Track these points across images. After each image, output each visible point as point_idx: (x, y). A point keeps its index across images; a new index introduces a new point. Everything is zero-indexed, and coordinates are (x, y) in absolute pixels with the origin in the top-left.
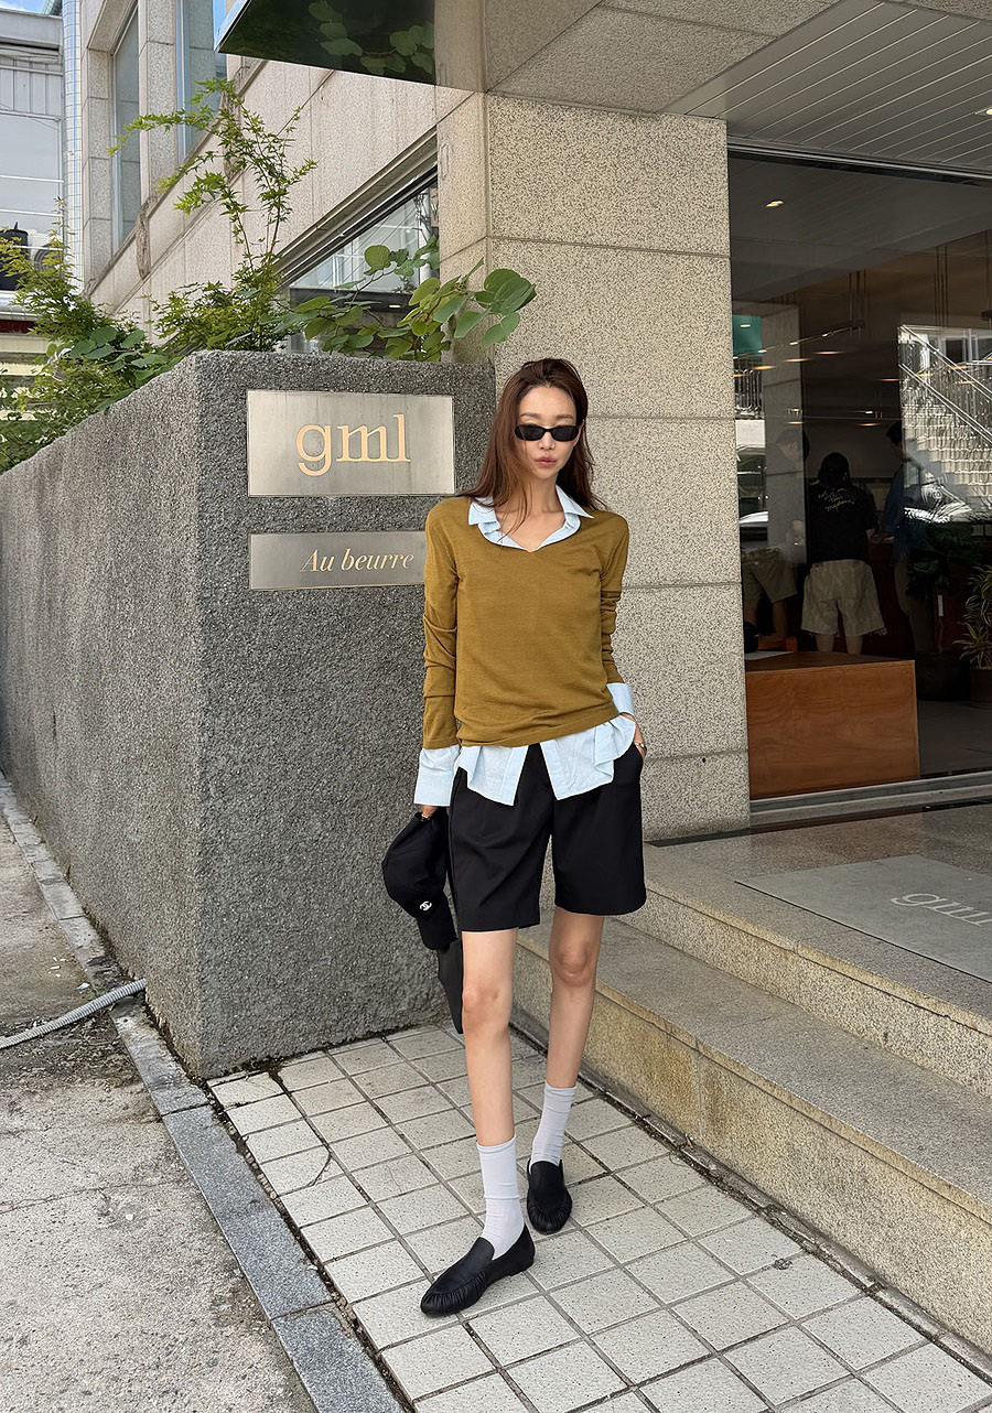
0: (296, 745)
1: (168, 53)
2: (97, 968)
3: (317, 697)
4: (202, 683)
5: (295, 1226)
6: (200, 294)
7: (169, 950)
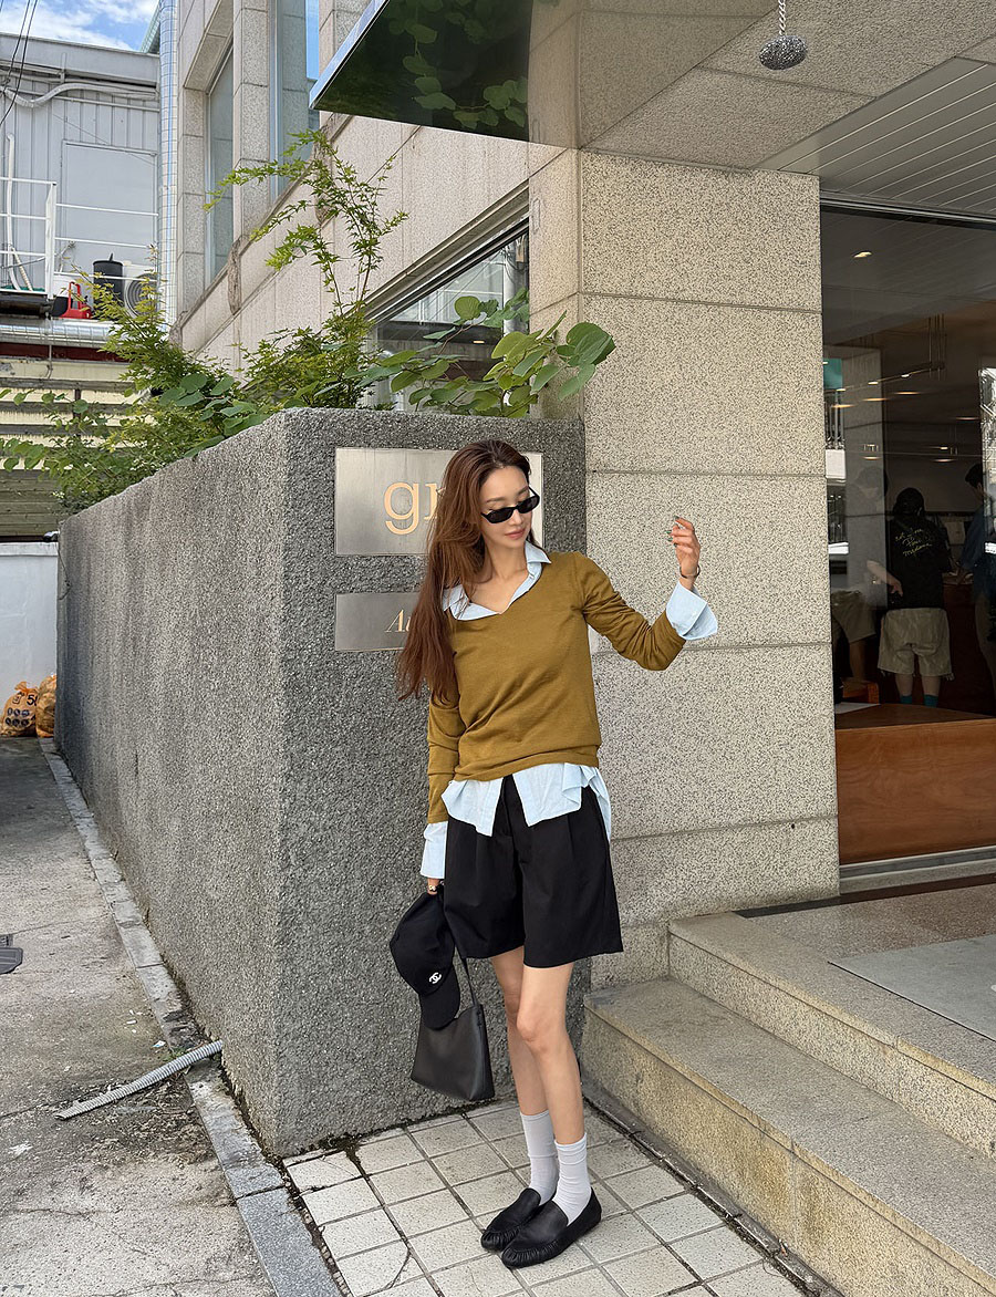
0: (378, 811)
1: (261, 94)
2: (173, 1025)
3: (400, 761)
4: (284, 747)
6: (289, 340)
7: (246, 1017)
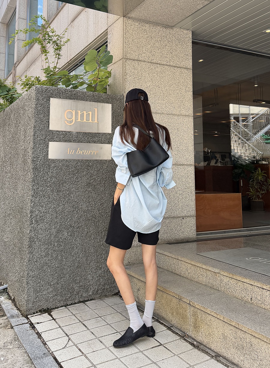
1: (24, 21)
4: (32, 187)
5: (59, 362)
6: (33, 79)
7: (16, 274)
